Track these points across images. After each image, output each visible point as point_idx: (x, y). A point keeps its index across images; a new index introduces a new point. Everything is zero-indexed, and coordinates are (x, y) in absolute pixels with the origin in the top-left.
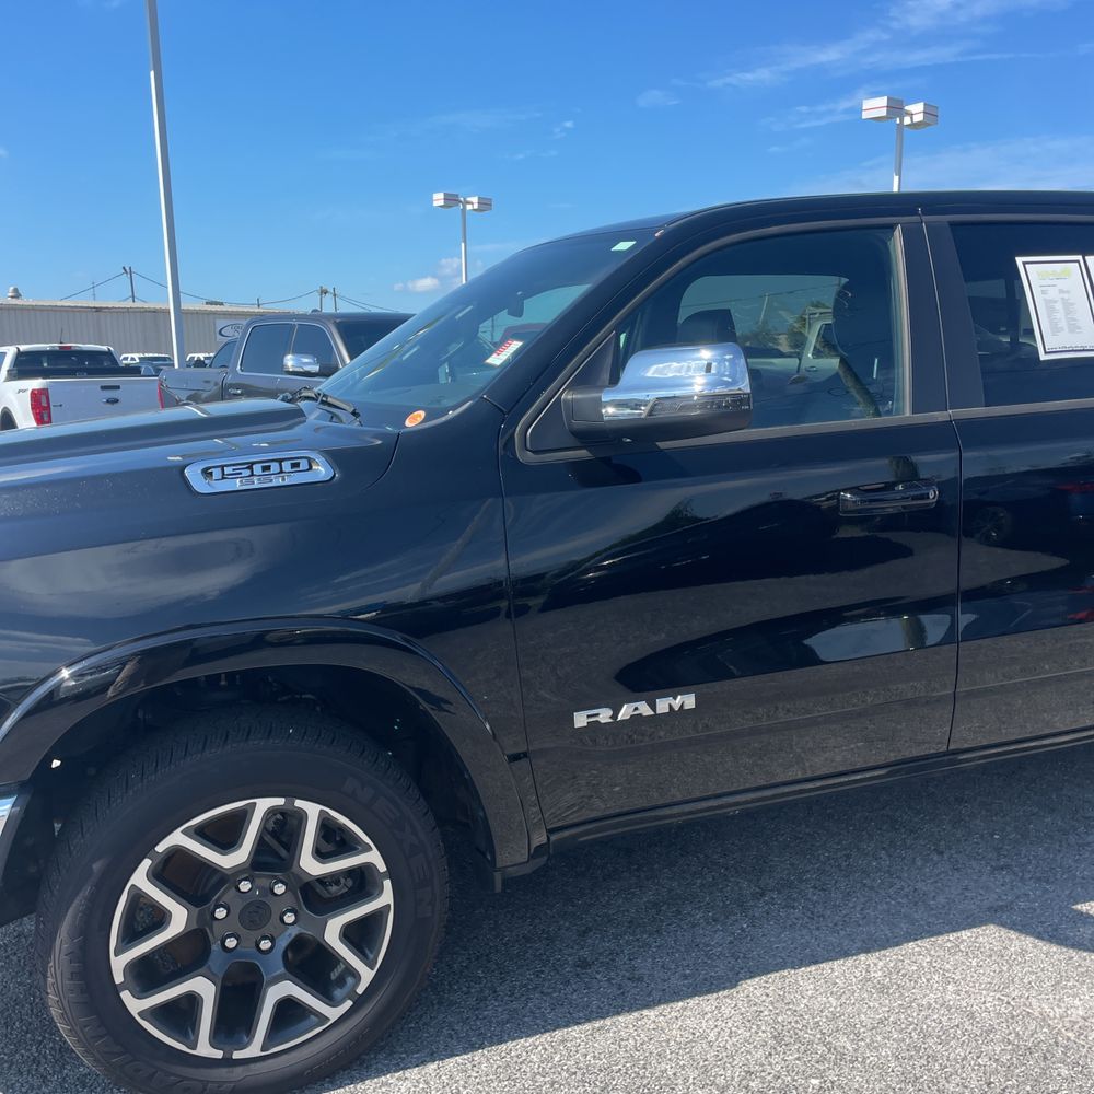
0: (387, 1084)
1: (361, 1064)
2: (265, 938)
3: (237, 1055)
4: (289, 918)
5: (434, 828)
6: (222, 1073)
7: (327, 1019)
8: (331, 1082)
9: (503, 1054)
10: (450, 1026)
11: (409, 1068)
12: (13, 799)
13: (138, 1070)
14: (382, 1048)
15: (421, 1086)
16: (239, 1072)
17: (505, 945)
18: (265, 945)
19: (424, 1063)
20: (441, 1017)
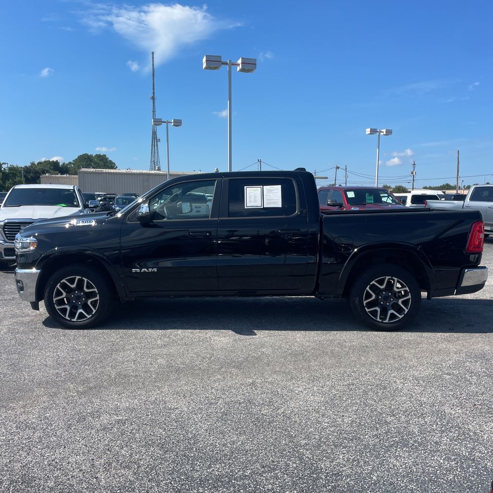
3: (72, 320)
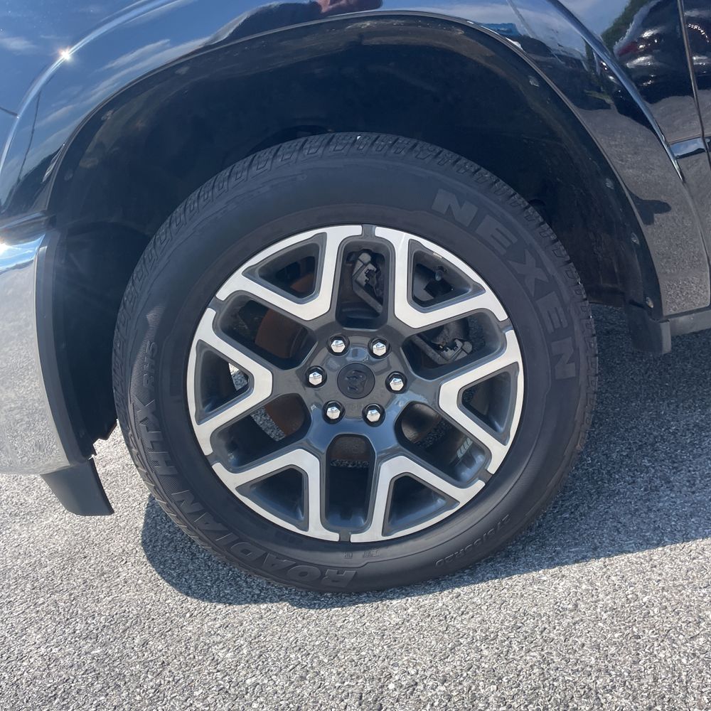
0: (539, 581)
1: (507, 556)
2: (372, 408)
4: (397, 384)
5: (569, 262)
6: (339, 558)
7: (456, 502)
8: (471, 575)
9: (693, 554)
10: (615, 517)
11: (567, 563)
12: (39, 240)
13: (245, 551)
14: (532, 539)
15: (584, 587)
16: (359, 558)
17: (674, 433)
18: (373, 416)
19: (585, 558)
20: (601, 507)
